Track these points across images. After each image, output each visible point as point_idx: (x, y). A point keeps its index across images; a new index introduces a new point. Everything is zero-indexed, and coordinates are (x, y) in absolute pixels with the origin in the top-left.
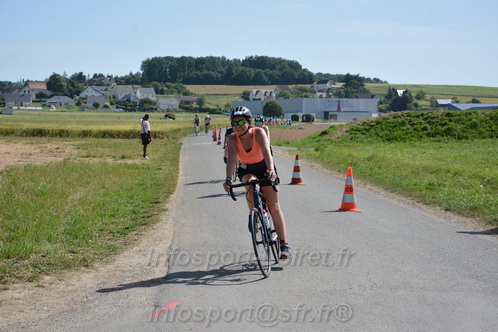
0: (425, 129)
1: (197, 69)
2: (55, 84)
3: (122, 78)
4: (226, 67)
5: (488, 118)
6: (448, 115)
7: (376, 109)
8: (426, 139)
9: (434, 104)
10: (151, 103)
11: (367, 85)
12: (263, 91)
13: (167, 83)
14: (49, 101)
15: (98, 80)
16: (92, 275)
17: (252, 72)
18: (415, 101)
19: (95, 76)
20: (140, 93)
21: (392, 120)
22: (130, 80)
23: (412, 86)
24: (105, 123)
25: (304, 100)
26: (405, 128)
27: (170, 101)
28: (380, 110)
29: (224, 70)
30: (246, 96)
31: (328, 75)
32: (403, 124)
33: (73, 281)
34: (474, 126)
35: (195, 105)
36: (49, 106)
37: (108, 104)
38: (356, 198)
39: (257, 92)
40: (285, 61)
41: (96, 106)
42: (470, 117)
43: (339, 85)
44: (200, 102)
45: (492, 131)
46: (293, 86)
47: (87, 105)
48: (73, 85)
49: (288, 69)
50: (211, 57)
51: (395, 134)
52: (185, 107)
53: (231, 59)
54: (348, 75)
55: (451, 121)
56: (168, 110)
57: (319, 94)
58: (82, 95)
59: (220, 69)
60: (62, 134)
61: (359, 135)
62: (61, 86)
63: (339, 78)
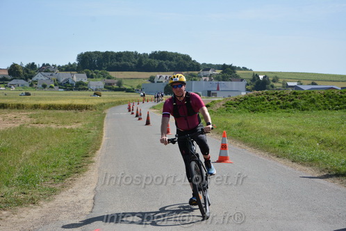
0: (278, 103)
1: (117, 61)
2: (14, 71)
3: (63, 67)
4: (138, 59)
5: (322, 96)
6: (294, 93)
7: (245, 89)
8: (279, 110)
9: (285, 85)
10: (83, 84)
11: (238, 72)
12: (164, 76)
13: (96, 70)
14: (10, 83)
15: (46, 68)
16: (37, 210)
17: (156, 62)
18: (272, 83)
19: (44, 65)
20: (76, 78)
21: (255, 97)
22: (69, 68)
23: (270, 72)
24: (50, 99)
25: (194, 82)
26: (264, 102)
27: (98, 83)
28: (247, 90)
29: (136, 61)
30: (152, 80)
31: (210, 65)
32: (263, 99)
33: (23, 215)
34: (313, 101)
35: (115, 86)
36: (10, 87)
37: (53, 85)
38: (229, 153)
39: (160, 77)
40: (179, 55)
41: (44, 86)
42: (310, 95)
43: (218, 72)
44: (119, 84)
45: (326, 105)
46: (186, 72)
47: (37, 86)
48: (27, 72)
49: (182, 60)
50: (127, 52)
51: (258, 106)
52: (109, 87)
53: (141, 53)
54: (224, 64)
55: (296, 97)
56: (96, 90)
57: (204, 78)
58: (34, 79)
59: (134, 60)
60: (19, 107)
61: (232, 107)
62: (19, 73)
63: (218, 67)
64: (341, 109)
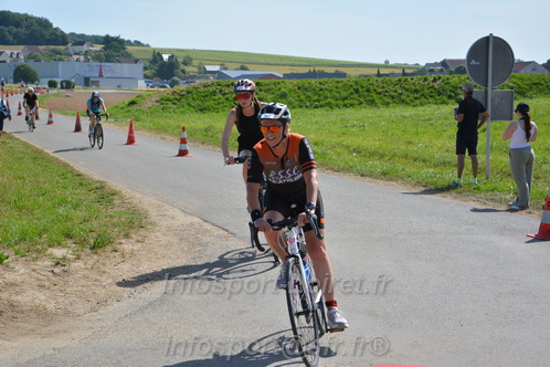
7: (142, 75)
9: (202, 70)
11: (129, 49)
12: (9, 52)
18: (182, 67)
21: (202, 89)
23: (177, 50)
25: (60, 63)
26: (216, 97)
28: (146, 77)
31: (83, 36)
32: (214, 93)
39: (2, 53)
40: (32, 18)
43: (98, 47)
46: (44, 47)
49: (36, 27)
51: (208, 103)
54: (107, 36)
57: (75, 57)
61: (170, 105)
63: (95, 40)
64: (321, 106)
